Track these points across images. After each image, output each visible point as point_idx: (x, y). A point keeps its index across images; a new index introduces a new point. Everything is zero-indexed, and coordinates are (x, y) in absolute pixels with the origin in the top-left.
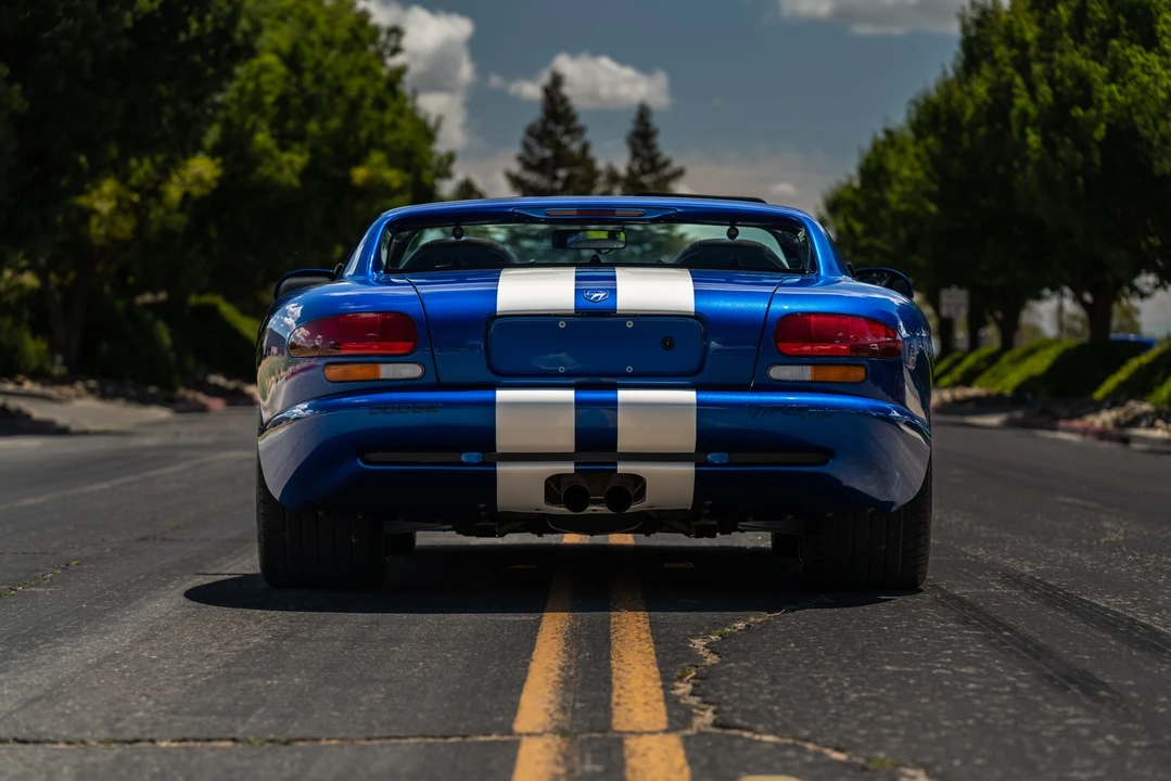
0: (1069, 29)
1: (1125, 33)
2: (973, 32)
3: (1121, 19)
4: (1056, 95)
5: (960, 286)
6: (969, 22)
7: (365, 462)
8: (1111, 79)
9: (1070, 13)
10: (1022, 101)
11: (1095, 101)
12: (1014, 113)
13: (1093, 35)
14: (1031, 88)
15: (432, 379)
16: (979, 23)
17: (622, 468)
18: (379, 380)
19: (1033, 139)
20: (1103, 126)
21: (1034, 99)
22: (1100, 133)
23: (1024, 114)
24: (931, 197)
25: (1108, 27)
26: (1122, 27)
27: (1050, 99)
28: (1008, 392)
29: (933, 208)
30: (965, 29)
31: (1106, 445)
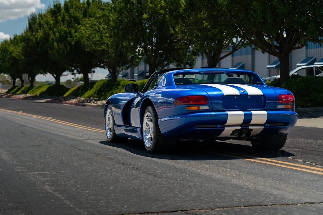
0: (61, 21)
1: (73, 22)
2: (31, 21)
3: (72, 20)
4: (60, 35)
5: (27, 73)
6: (29, 19)
7: (196, 127)
8: (75, 32)
9: (61, 18)
10: (52, 36)
11: (73, 36)
12: (50, 39)
13: (66, 23)
14: (54, 33)
15: (211, 109)
16: (32, 20)
17: (250, 127)
18: (199, 110)
19: (55, 44)
20: (74, 42)
21: (55, 36)
22: (73, 43)
23: (53, 39)
24: (23, 55)
25: (69, 21)
26: (73, 21)
27: (58, 36)
28: (38, 95)
29: (23, 57)
30: (29, 21)
31: (78, 107)
